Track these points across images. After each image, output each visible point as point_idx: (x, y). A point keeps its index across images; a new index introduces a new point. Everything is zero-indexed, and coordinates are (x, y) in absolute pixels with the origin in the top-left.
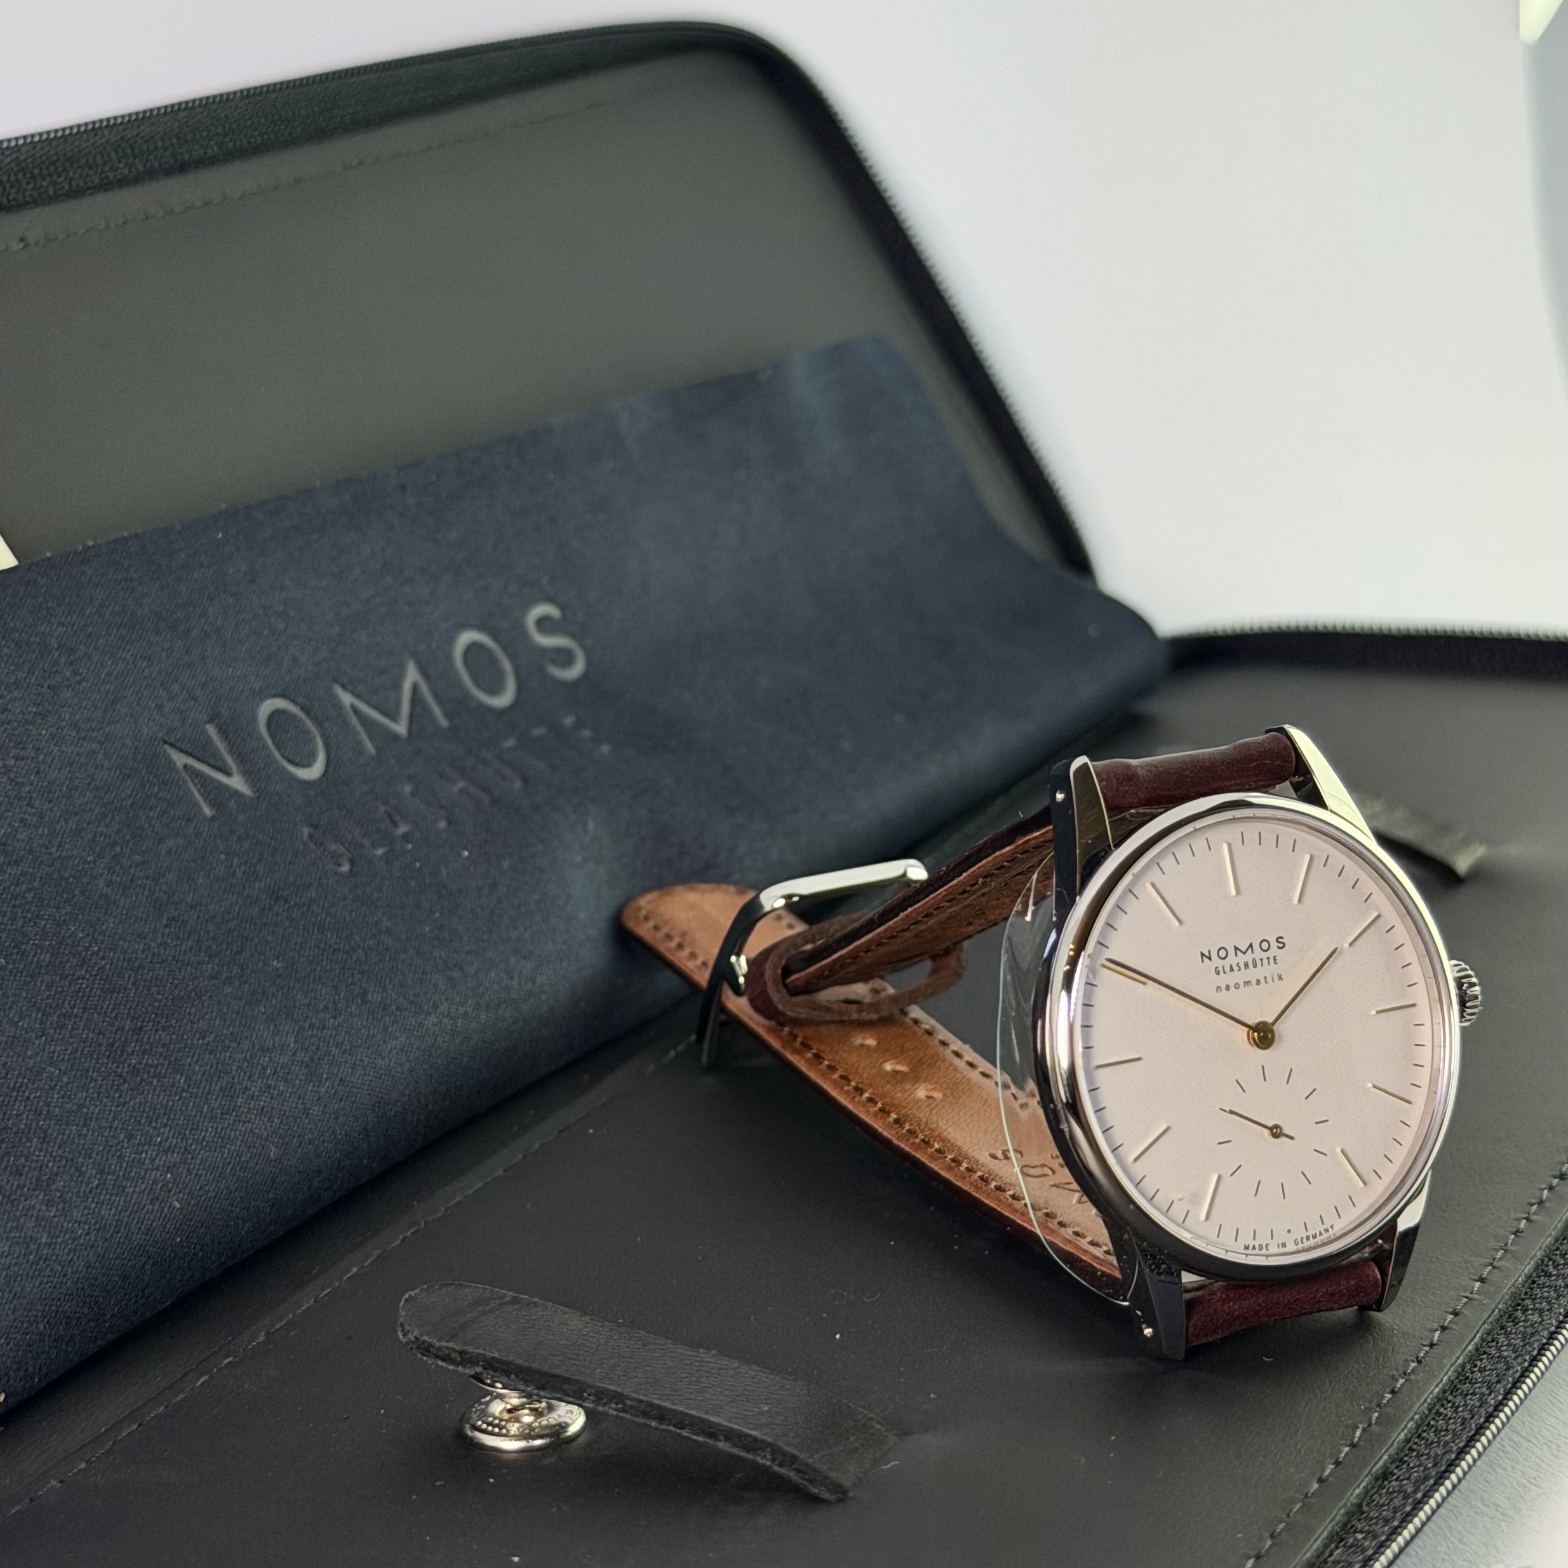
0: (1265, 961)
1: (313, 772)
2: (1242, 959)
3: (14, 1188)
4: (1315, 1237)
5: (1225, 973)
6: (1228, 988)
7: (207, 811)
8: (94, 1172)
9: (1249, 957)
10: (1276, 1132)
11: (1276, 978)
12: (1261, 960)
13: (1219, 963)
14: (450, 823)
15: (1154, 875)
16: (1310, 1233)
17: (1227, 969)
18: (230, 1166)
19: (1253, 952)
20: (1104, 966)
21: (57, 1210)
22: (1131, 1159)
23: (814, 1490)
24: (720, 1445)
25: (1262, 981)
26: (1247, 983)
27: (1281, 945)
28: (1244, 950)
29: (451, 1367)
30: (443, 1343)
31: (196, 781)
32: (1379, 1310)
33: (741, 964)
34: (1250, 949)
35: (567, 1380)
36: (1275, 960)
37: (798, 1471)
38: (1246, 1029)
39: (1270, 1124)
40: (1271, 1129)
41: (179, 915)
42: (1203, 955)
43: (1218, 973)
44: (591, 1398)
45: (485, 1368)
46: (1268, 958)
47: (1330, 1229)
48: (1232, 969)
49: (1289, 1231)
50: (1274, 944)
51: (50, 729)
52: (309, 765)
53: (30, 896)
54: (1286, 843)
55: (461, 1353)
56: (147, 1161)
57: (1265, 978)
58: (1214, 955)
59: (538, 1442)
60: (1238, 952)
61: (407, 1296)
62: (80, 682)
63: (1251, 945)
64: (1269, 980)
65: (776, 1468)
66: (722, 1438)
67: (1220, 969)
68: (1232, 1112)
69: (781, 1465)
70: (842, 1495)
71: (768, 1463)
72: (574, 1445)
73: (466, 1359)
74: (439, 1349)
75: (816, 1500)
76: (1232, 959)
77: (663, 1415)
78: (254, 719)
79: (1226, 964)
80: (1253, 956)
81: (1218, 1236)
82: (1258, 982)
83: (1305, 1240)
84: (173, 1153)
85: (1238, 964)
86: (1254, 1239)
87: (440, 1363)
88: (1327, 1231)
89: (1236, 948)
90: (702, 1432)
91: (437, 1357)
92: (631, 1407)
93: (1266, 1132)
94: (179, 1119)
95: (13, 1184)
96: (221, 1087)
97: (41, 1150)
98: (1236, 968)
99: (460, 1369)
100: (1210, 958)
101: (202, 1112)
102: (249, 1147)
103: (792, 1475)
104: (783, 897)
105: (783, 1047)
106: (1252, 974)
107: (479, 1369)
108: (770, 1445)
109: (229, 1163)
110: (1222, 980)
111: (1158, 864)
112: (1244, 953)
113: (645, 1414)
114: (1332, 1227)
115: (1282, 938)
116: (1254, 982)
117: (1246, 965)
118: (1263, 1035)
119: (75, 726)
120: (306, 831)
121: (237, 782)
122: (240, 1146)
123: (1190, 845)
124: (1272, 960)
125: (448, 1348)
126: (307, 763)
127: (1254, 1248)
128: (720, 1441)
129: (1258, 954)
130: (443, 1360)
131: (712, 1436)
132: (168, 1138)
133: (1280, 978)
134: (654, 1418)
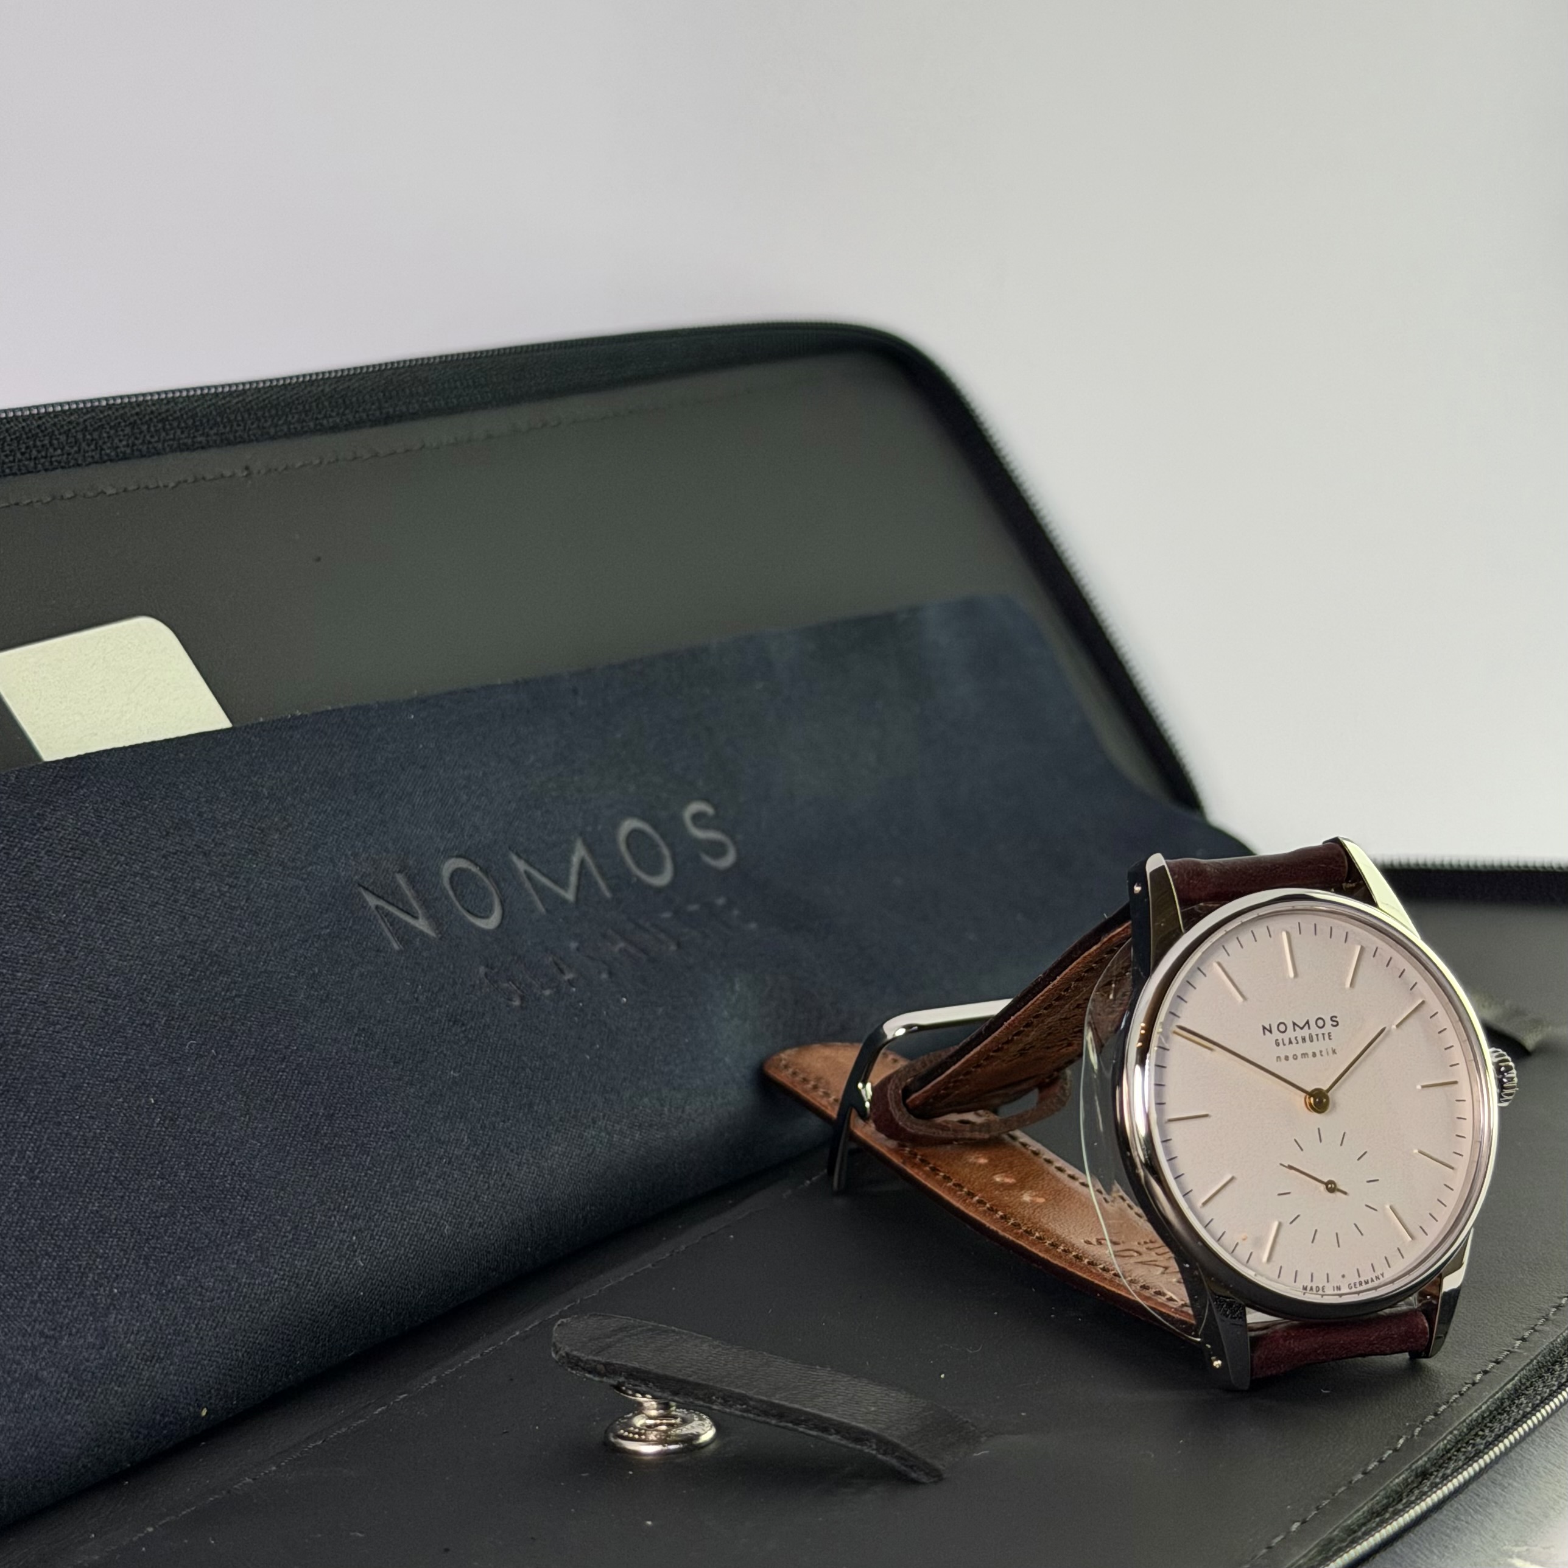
0: (1320, 1037)
1: (491, 923)
2: (1299, 1033)
3: (219, 1234)
4: (1367, 1283)
5: (1284, 1045)
6: (1287, 1058)
7: (396, 946)
8: (289, 1228)
9: (1306, 1032)
10: (1331, 1187)
11: (1330, 1052)
12: (1317, 1035)
13: (1280, 1036)
14: (610, 974)
15: (1221, 956)
16: (1362, 1279)
17: (1287, 1042)
18: (409, 1237)
19: (1309, 1028)
20: (1175, 1033)
21: (256, 1257)
22: (1199, 1204)
23: (914, 1475)
24: (832, 1438)
25: (1318, 1054)
26: (1304, 1055)
27: (1335, 1023)
28: (1301, 1026)
29: (597, 1379)
30: (590, 1357)
31: (386, 920)
32: (1427, 1356)
33: (867, 1090)
34: (1307, 1026)
35: (697, 1385)
36: (1329, 1036)
37: (900, 1458)
38: (1304, 1095)
39: (1326, 1180)
40: (1326, 1184)
41: (369, 1027)
42: (1264, 1028)
43: (1278, 1044)
44: (719, 1401)
45: (626, 1378)
46: (1323, 1034)
47: (1381, 1277)
48: (1290, 1042)
49: (1343, 1276)
50: (1329, 1023)
51: (260, 864)
52: (487, 917)
53: (238, 1000)
54: (1339, 934)
55: (606, 1365)
56: (336, 1224)
57: (1321, 1052)
58: (1274, 1029)
59: (672, 1447)
60: (1297, 1028)
61: (559, 1322)
62: (286, 828)
63: (1308, 1022)
64: (1324, 1053)
65: (880, 1456)
66: (833, 1431)
67: (1280, 1041)
68: (1291, 1167)
69: (885, 1454)
70: (937, 1476)
71: (874, 1452)
72: (706, 1450)
73: (610, 1370)
74: (586, 1362)
75: (916, 1482)
76: (1290, 1034)
77: (782, 1413)
78: (438, 874)
79: (1285, 1037)
80: (1310, 1031)
81: (1279, 1276)
82: (1314, 1055)
83: (1358, 1285)
84: (358, 1219)
85: (1296, 1038)
86: (1312, 1281)
87: (587, 1375)
88: (1378, 1278)
89: (1294, 1024)
90: (816, 1427)
91: (584, 1369)
92: (755, 1408)
93: (1322, 1187)
94: (364, 1192)
95: (218, 1232)
96: (402, 1170)
97: (243, 1206)
98: (1294, 1041)
99: (605, 1379)
100: (1270, 1031)
101: (384, 1188)
102: (426, 1222)
103: (894, 1462)
104: (905, 1027)
105: (904, 1163)
106: (1308, 1047)
107: (622, 1379)
108: (875, 1435)
109: (408, 1234)
110: (1283, 1051)
111: (1224, 947)
112: (1302, 1028)
113: (766, 1413)
114: (1382, 1275)
115: (1336, 1017)
116: (1310, 1054)
117: (1304, 1039)
118: (1319, 1101)
119: (282, 864)
120: (482, 970)
121: (422, 924)
122: (418, 1220)
123: (1252, 932)
124: (1326, 1036)
125: (595, 1361)
126: (486, 915)
127: (1311, 1289)
128: (831, 1435)
129: (1314, 1030)
130: (590, 1372)
131: (825, 1430)
132: (354, 1207)
133: (1334, 1052)
134: (774, 1416)
